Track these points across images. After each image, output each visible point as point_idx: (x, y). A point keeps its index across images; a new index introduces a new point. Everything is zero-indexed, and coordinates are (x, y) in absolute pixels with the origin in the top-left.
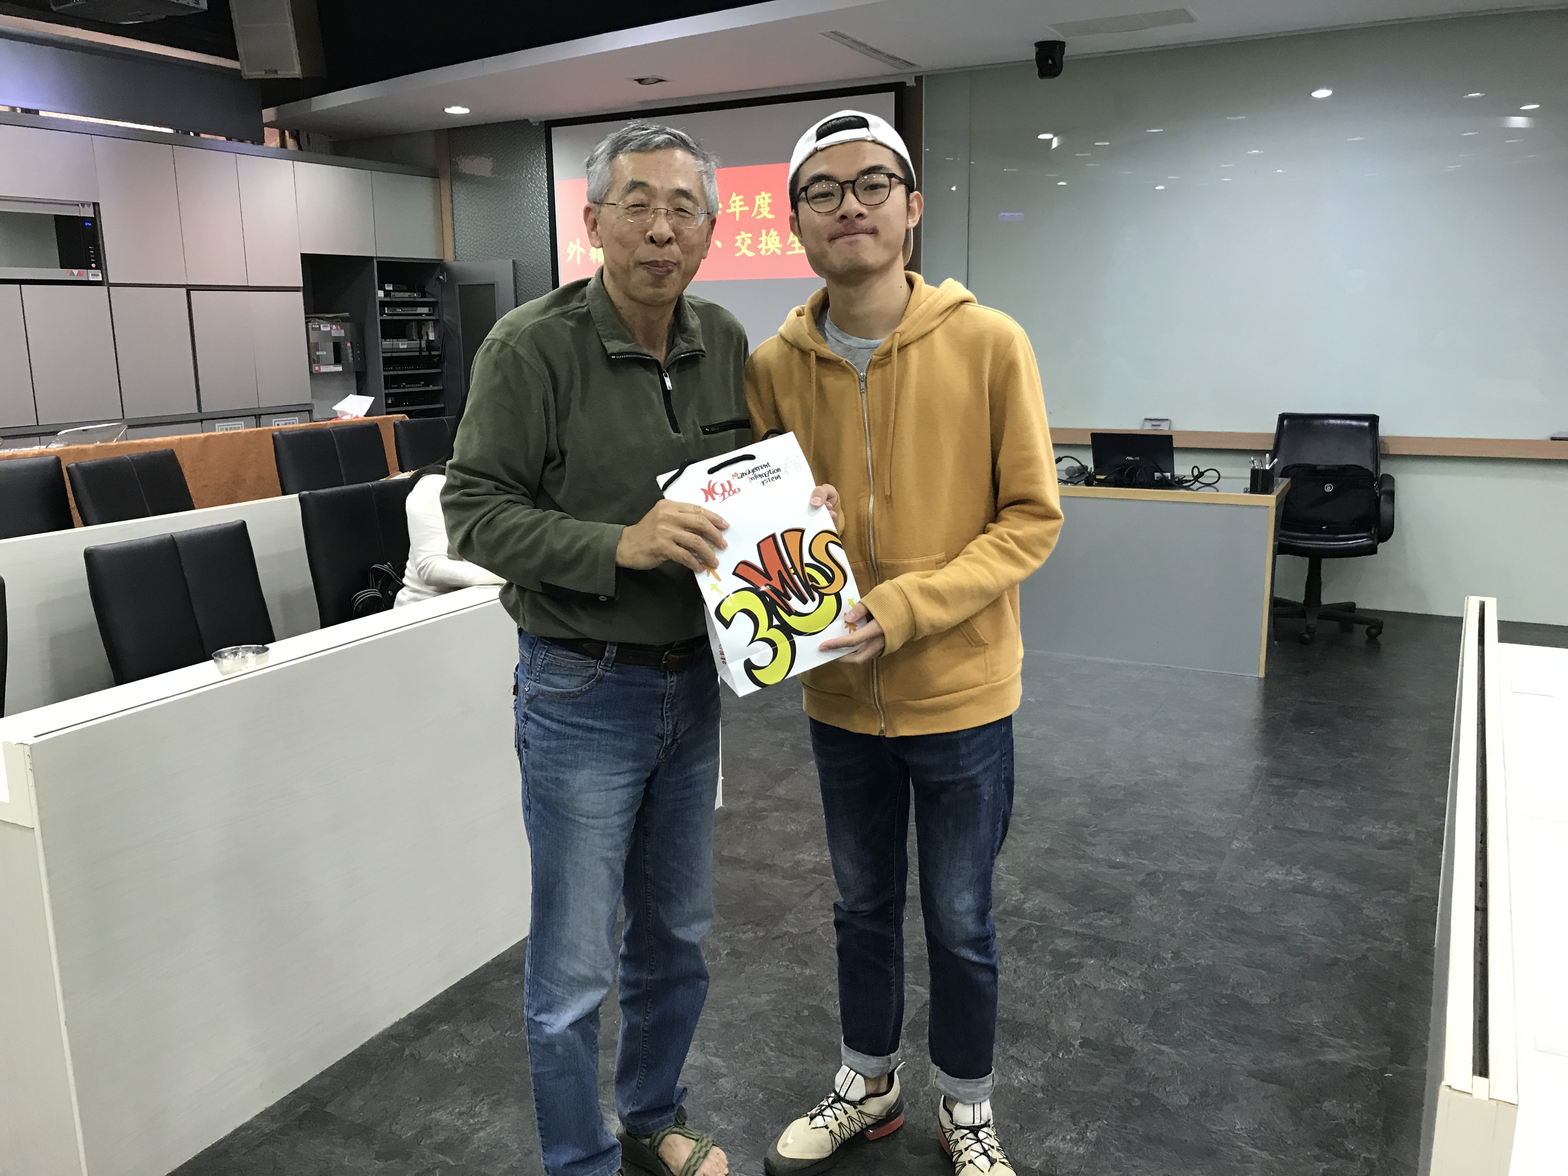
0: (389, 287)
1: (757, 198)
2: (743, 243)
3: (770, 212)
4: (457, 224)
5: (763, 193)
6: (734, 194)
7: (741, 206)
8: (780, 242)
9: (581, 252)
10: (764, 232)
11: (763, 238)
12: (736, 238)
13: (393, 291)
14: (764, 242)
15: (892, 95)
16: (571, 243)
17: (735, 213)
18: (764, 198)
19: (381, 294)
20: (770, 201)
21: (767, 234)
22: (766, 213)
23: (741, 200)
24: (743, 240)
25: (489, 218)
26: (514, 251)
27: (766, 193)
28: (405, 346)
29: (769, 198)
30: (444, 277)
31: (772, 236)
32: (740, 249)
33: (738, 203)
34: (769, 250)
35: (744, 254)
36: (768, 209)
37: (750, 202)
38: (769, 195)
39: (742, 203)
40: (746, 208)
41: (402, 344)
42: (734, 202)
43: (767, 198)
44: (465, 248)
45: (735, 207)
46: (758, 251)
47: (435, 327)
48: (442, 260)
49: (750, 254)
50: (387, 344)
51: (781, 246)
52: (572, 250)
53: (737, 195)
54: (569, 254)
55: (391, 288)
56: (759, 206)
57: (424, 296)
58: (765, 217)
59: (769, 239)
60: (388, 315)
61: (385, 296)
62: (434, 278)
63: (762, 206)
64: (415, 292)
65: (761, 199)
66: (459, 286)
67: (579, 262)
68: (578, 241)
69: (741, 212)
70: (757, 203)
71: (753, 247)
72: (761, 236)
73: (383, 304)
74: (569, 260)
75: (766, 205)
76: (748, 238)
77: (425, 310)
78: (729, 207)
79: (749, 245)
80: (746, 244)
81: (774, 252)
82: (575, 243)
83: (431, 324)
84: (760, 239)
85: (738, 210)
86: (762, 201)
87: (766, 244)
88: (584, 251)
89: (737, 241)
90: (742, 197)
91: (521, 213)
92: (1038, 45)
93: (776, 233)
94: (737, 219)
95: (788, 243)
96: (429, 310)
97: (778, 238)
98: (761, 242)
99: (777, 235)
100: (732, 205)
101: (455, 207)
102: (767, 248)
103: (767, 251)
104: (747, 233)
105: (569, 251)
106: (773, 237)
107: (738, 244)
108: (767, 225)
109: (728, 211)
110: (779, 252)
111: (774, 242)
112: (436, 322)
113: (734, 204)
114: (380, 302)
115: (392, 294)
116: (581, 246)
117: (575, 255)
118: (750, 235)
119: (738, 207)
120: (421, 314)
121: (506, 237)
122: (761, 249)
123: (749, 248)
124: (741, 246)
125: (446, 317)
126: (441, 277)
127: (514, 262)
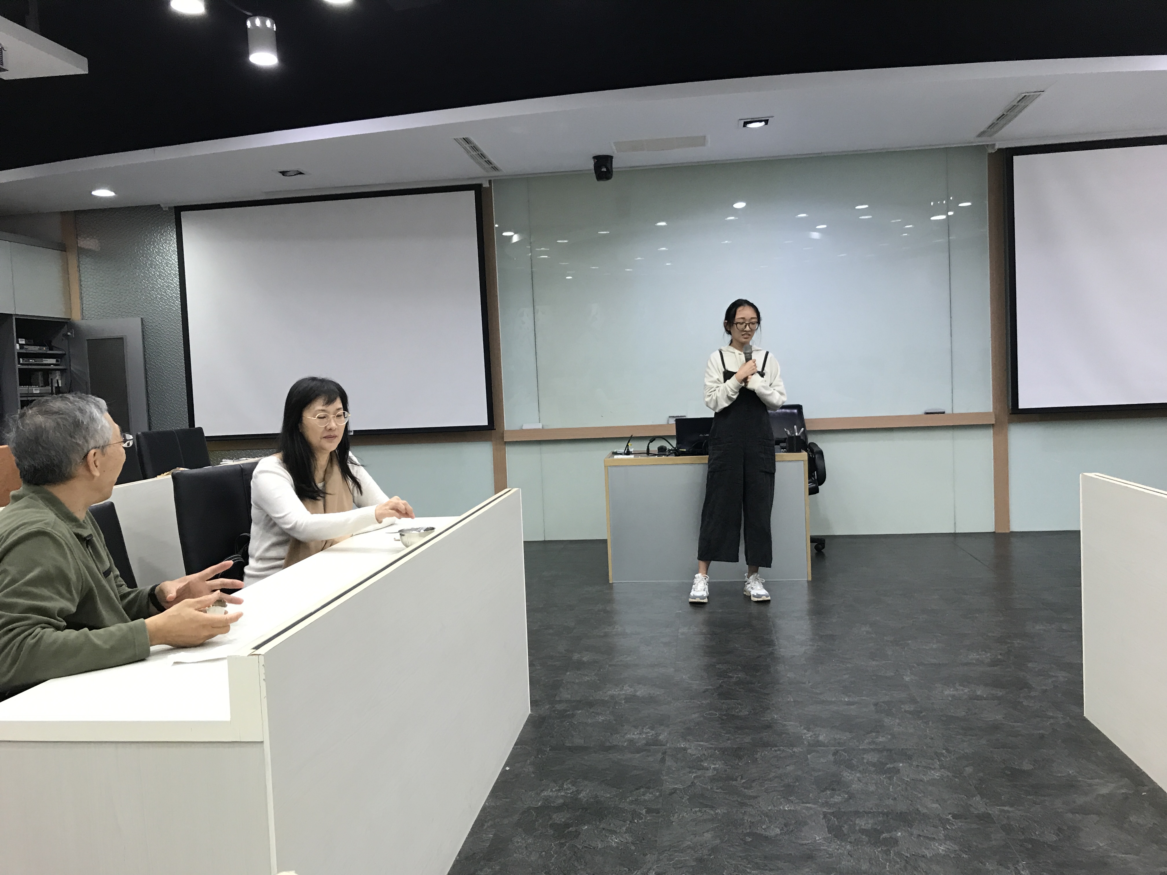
0: (22, 341)
4: (85, 289)
13: (26, 344)
15: (473, 193)
19: (18, 347)
25: (117, 284)
26: (142, 310)
28: (38, 392)
30: (71, 333)
41: (35, 390)
44: (93, 309)
47: (62, 375)
48: (69, 319)
50: (24, 389)
55: (24, 342)
57: (51, 349)
60: (22, 364)
61: (20, 348)
62: (61, 334)
64: (45, 346)
66: (87, 340)
73: (20, 355)
77: (53, 361)
83: (58, 373)
91: (149, 280)
92: (594, 158)
96: (57, 361)
101: (82, 275)
112: (62, 371)
114: (18, 353)
115: (25, 347)
120: (50, 365)
125: (74, 367)
126: (69, 334)
127: (142, 318)
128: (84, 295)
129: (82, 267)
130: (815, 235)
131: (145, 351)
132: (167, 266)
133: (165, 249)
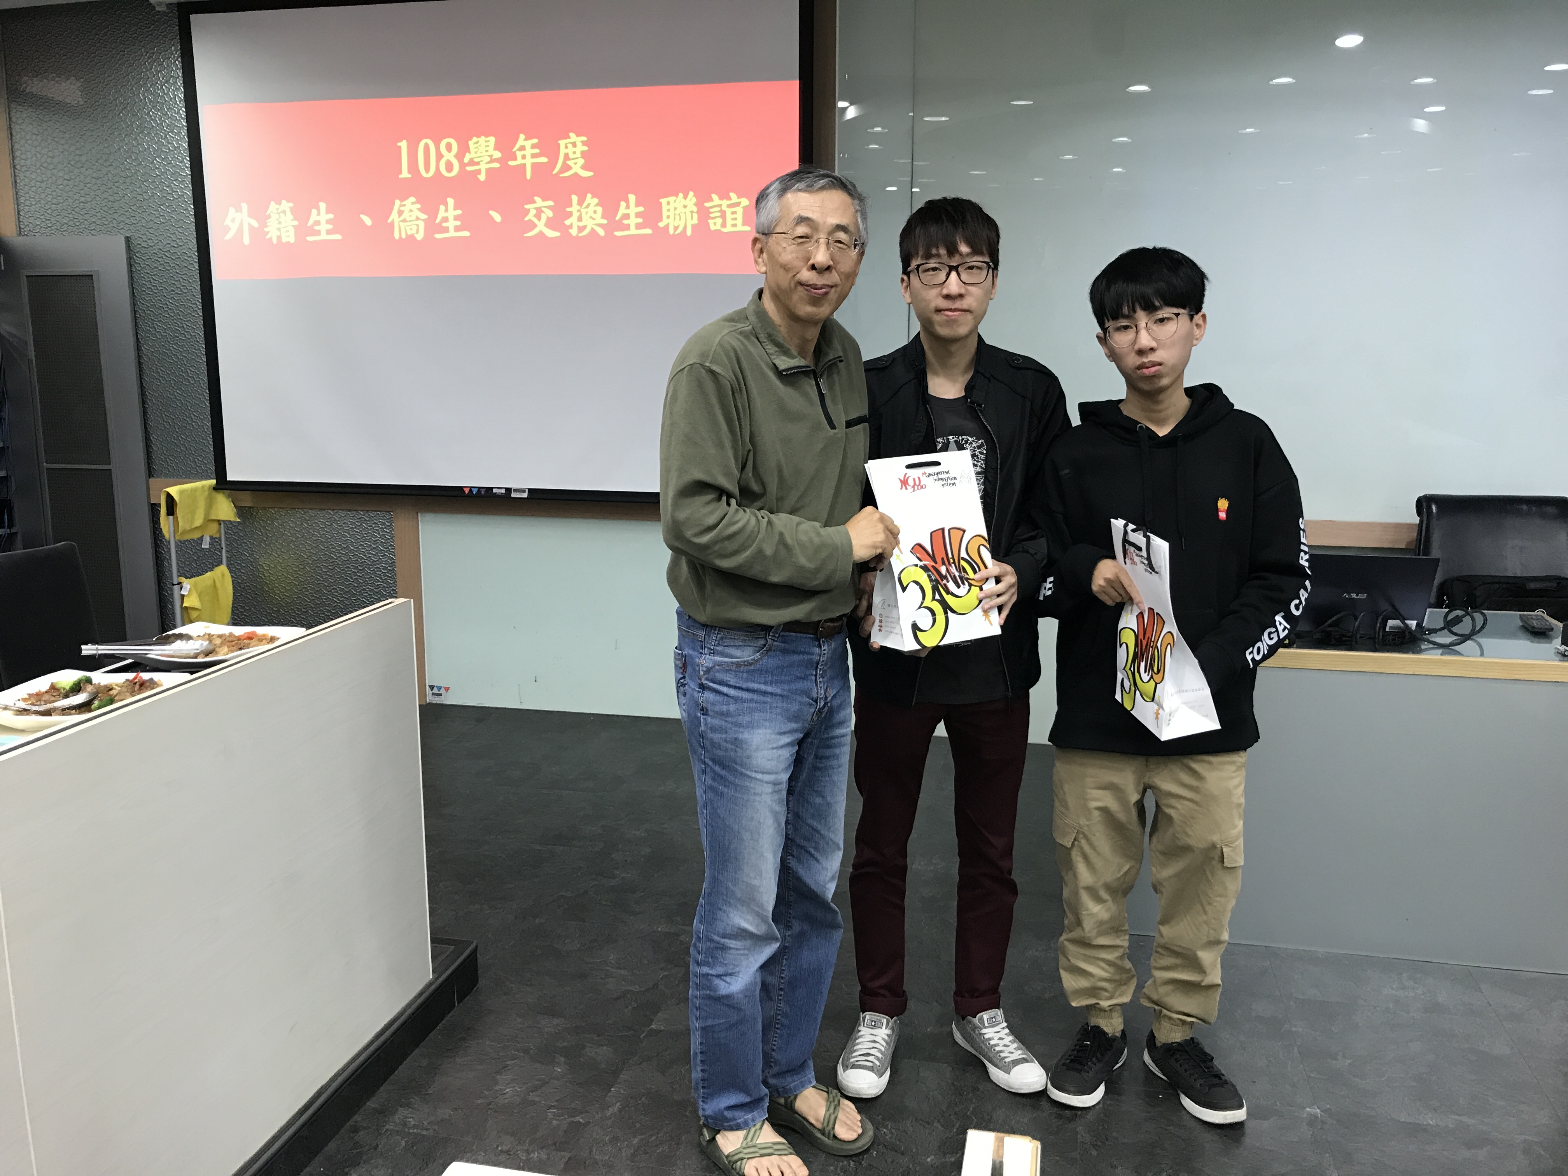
1: (562, 143)
2: (538, 216)
3: (584, 167)
4: (21, 175)
5: (572, 135)
6: (522, 136)
7: (534, 156)
8: (603, 217)
9: (249, 225)
10: (575, 198)
11: (574, 208)
12: (527, 207)
14: (576, 215)
16: (232, 210)
17: (524, 166)
18: (574, 145)
20: (586, 148)
21: (580, 203)
22: (577, 167)
23: (534, 146)
24: (539, 211)
25: (79, 165)
26: (127, 221)
27: (578, 135)
29: (584, 143)
31: (588, 205)
32: (536, 226)
33: (529, 152)
34: (585, 227)
35: (541, 234)
36: (581, 161)
37: (549, 149)
38: (584, 139)
39: (537, 151)
40: (544, 160)
42: (523, 148)
43: (579, 144)
44: (38, 215)
45: (524, 157)
46: (565, 230)
49: (551, 234)
51: (605, 222)
52: (233, 220)
53: (526, 139)
54: (228, 229)
56: (567, 157)
58: (576, 175)
59: (583, 211)
63: (571, 156)
65: (570, 146)
66: (28, 277)
67: (246, 240)
68: (244, 206)
69: (534, 165)
70: (563, 151)
71: (558, 221)
72: (571, 206)
74: (228, 237)
75: (578, 155)
76: (548, 207)
78: (515, 158)
79: (548, 219)
80: (544, 218)
81: (593, 230)
82: (239, 209)
84: (568, 209)
85: (529, 162)
86: (571, 149)
87: (580, 219)
88: (255, 224)
89: (528, 211)
90: (535, 141)
91: (136, 159)
93: (596, 201)
94: (528, 176)
95: (618, 218)
97: (600, 209)
98: (570, 214)
99: (597, 205)
100: (519, 154)
101: (16, 146)
102: (581, 224)
103: (581, 229)
104: (544, 199)
105: (228, 222)
106: (592, 208)
107: (530, 217)
108: (580, 187)
109: (511, 163)
110: (601, 232)
111: (594, 216)
113: (523, 153)
116: (249, 216)
117: (240, 230)
118: (550, 203)
119: (528, 156)
121: (111, 198)
122: (571, 227)
123: (549, 224)
124: (535, 220)
127: (128, 240)
128: (21, 185)
129: (16, 128)
130: (1420, 125)
131: (134, 305)
132: (172, 132)
133: (167, 94)
